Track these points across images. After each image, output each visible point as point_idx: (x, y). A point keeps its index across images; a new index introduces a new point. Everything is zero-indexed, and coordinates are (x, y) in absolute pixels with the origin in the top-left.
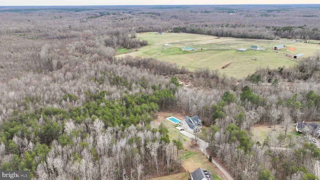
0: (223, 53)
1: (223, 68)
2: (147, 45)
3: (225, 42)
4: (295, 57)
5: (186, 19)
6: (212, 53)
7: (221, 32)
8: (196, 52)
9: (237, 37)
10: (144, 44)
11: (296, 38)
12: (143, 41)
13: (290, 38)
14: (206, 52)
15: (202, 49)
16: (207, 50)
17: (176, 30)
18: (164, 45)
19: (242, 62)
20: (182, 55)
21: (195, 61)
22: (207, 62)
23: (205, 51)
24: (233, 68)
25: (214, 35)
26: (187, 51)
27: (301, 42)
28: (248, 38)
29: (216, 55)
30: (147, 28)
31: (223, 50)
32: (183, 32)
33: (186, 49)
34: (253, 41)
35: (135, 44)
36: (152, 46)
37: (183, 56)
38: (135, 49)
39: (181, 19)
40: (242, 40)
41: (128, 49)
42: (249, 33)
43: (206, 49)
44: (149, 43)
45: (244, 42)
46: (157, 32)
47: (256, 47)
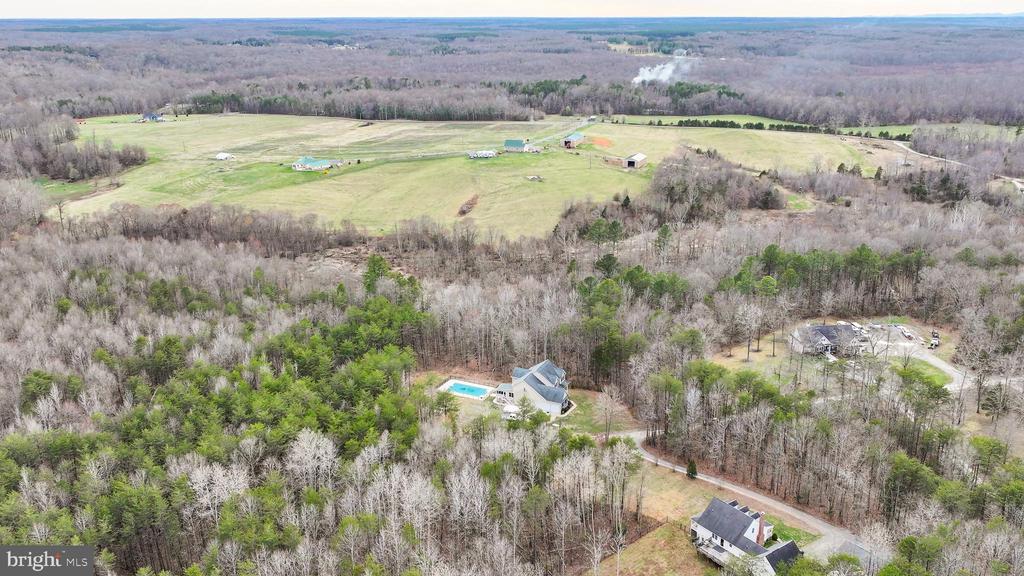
0: (432, 169)
1: (463, 213)
2: (144, 160)
3: (401, 136)
4: (631, 164)
5: (202, 68)
6: (397, 173)
7: (371, 105)
8: (346, 172)
9: (424, 118)
10: (131, 160)
11: (583, 114)
12: (126, 150)
13: (569, 114)
14: (376, 169)
15: (359, 162)
16: (377, 164)
17: (206, 106)
18: (210, 156)
19: (506, 192)
20: (307, 185)
21: (358, 201)
22: (402, 199)
23: (372, 167)
24: (492, 210)
25: (348, 115)
26: (316, 172)
27: (603, 121)
28: (457, 120)
29: (413, 176)
30: (92, 103)
31: (425, 159)
32: (233, 111)
33: (308, 166)
34: (479, 127)
35: (100, 161)
36: (167, 165)
37: (311, 190)
38: (105, 181)
39: (185, 65)
40: (446, 127)
41: (74, 180)
42: (457, 103)
43: (370, 160)
44: (149, 153)
45: (457, 131)
46: (140, 116)
47: (519, 144)
